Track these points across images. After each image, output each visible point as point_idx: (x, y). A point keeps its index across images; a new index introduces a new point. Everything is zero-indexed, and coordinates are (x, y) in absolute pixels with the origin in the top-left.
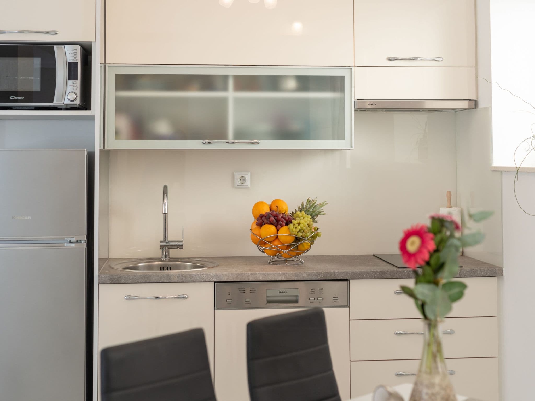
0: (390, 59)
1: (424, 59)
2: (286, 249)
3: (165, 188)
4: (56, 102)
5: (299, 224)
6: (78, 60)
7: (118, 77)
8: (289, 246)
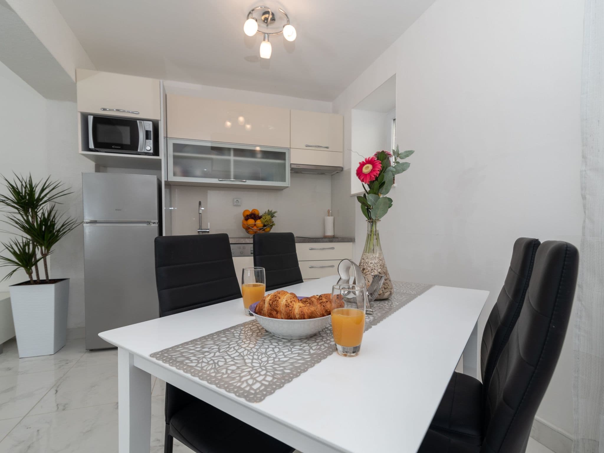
0: (307, 146)
2: (259, 230)
3: (200, 203)
4: (139, 150)
5: (266, 218)
6: (151, 129)
7: (174, 145)
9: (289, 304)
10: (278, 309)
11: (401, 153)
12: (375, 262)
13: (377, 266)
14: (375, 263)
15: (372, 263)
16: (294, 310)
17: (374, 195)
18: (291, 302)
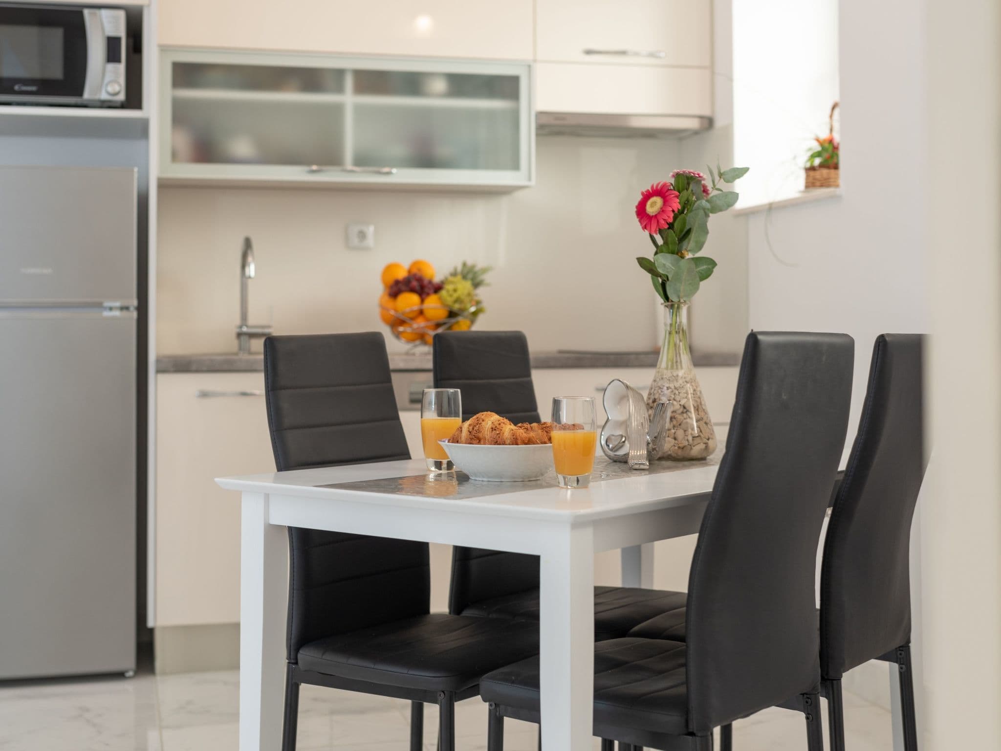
0: (589, 52)
1: (636, 54)
3: (248, 244)
4: (87, 95)
5: (455, 290)
6: (121, 32)
7: (176, 66)
8: (438, 325)
9: (496, 427)
10: (480, 435)
11: (724, 172)
12: (675, 386)
13: (679, 393)
14: (676, 388)
15: (670, 388)
16: (503, 433)
17: (669, 256)
18: (500, 424)
